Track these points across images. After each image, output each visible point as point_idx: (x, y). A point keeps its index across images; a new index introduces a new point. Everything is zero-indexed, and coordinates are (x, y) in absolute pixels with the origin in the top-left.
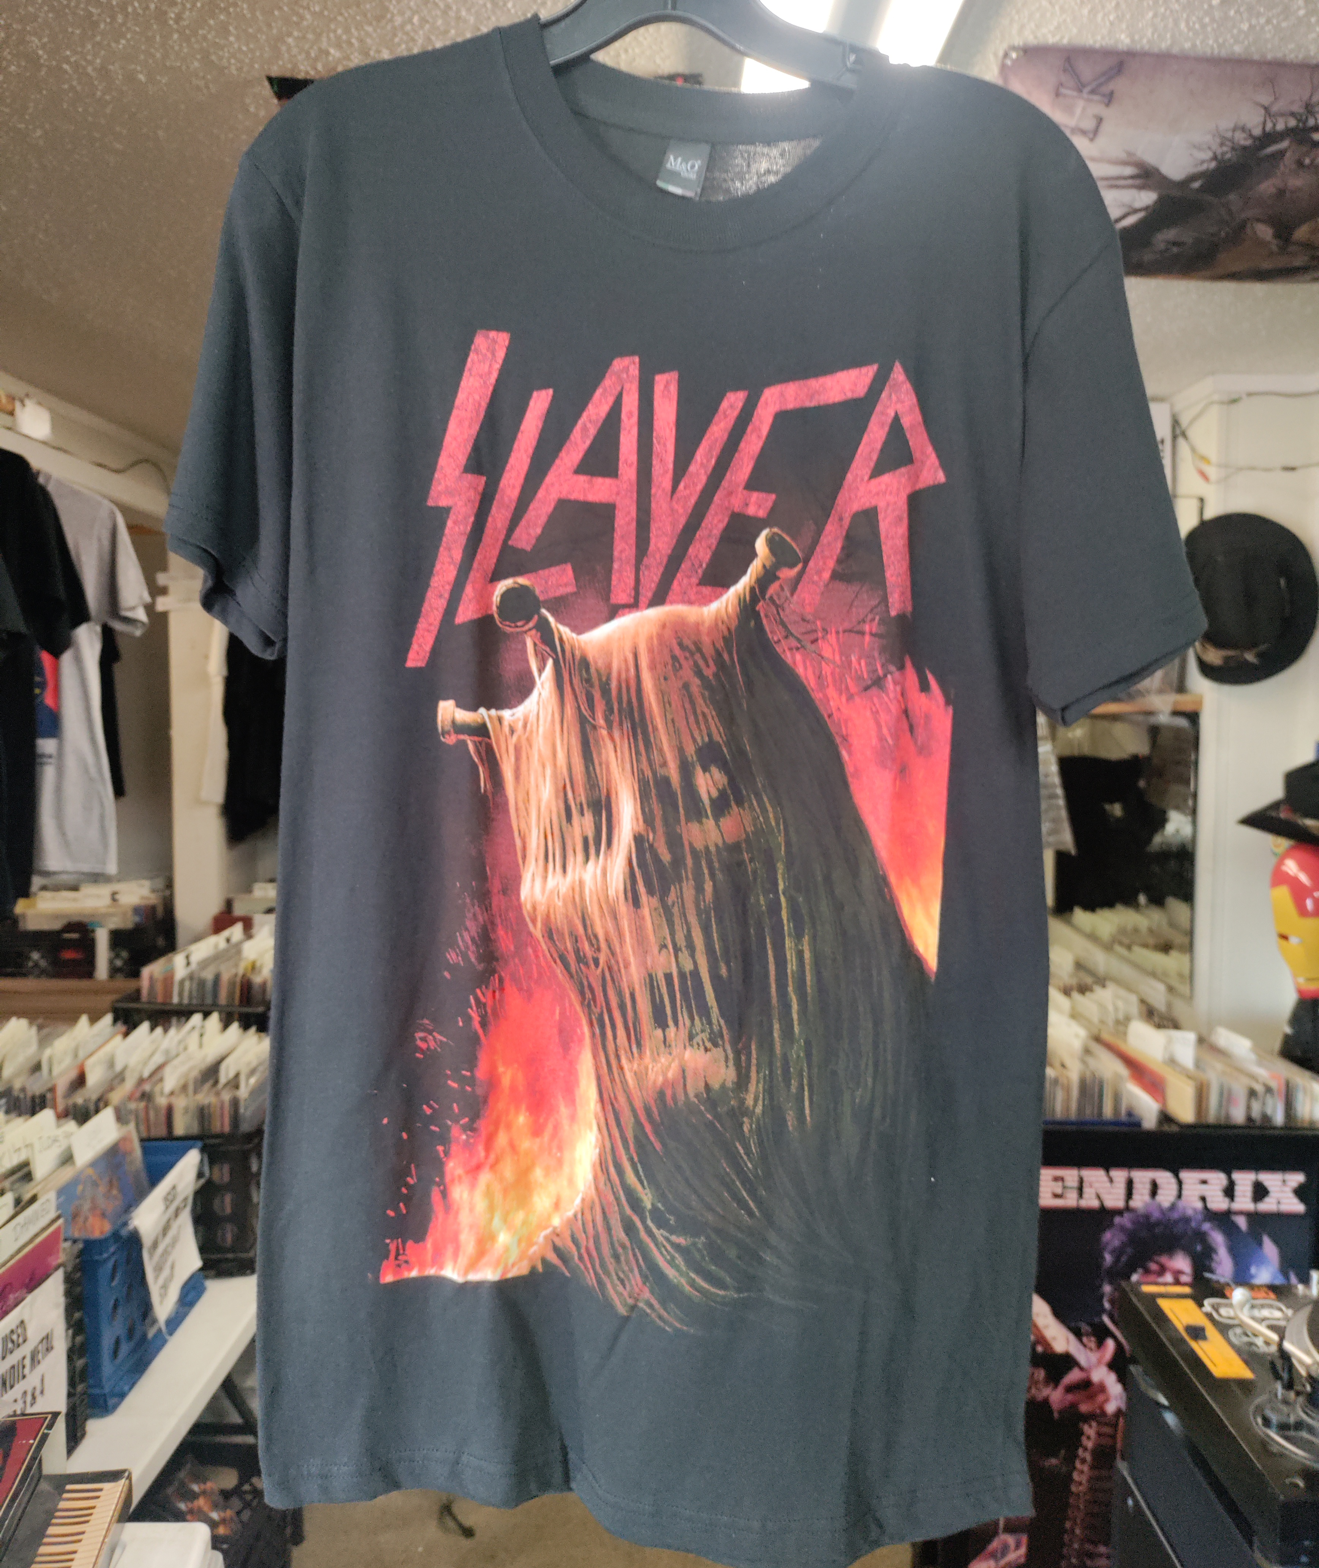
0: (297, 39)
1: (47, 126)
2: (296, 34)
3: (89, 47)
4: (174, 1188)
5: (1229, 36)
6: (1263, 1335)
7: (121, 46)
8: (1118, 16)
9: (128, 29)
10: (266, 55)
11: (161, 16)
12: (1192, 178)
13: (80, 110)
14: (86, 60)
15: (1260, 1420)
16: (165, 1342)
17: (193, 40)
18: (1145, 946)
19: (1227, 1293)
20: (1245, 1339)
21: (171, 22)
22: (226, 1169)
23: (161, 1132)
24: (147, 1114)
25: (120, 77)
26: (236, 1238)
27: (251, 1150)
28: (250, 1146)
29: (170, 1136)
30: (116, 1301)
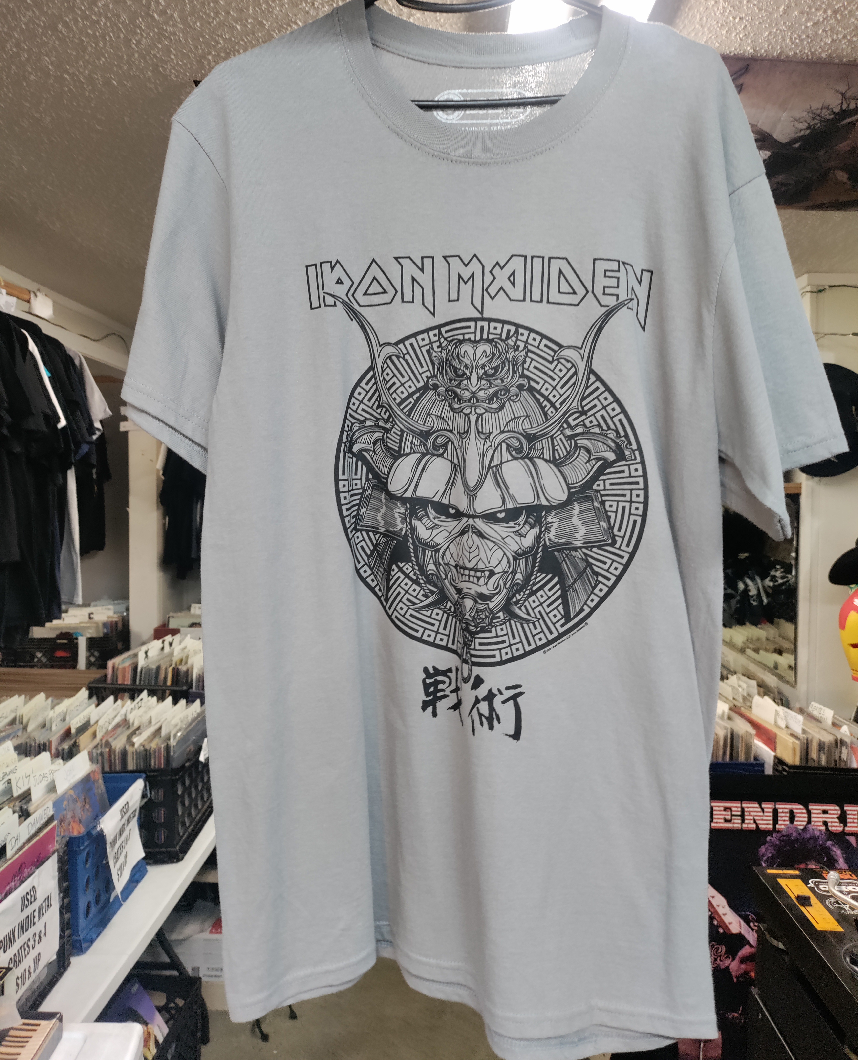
0: (214, 57)
1: (54, 115)
2: (213, 53)
3: (81, 63)
4: (127, 804)
5: (818, 47)
6: (849, 903)
7: (102, 63)
8: (746, 35)
9: (107, 51)
10: (194, 67)
11: (127, 41)
12: (794, 141)
13: (75, 104)
14: (79, 71)
15: (848, 960)
16: (121, 905)
17: (148, 57)
18: (766, 650)
19: (824, 875)
20: (838, 906)
21: (134, 46)
22: (161, 792)
23: (118, 768)
24: (110, 756)
25: (101, 83)
26: (167, 838)
27: (177, 780)
28: (177, 777)
29: (125, 770)
30: (89, 877)
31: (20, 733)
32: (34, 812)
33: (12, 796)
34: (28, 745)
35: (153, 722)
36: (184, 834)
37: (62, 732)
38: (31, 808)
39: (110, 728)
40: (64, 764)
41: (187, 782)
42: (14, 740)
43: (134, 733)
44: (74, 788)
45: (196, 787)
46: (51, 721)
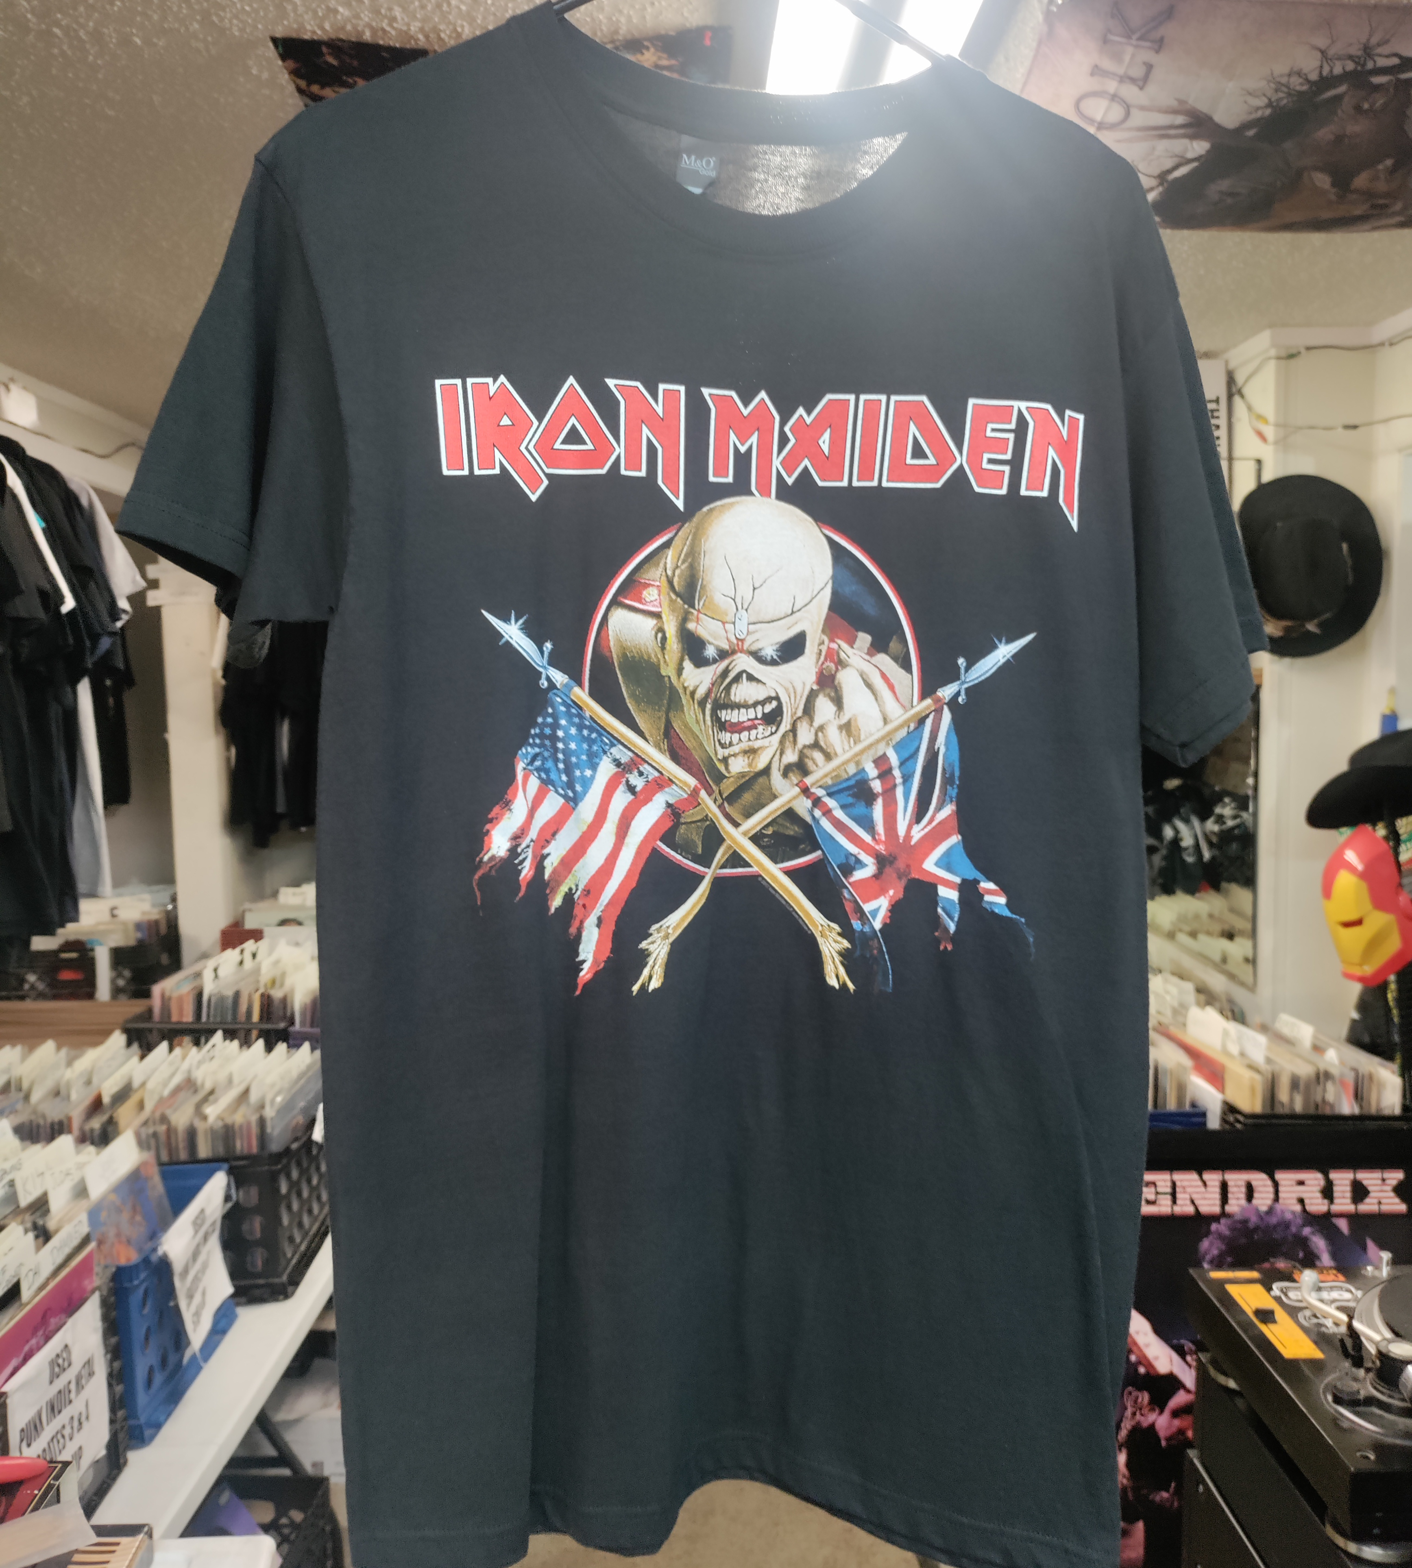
1: (34, 92)
4: (202, 1211)
6: (1333, 1317)
10: (270, 16)
12: (1246, 126)
13: (70, 75)
14: (78, 23)
15: (1330, 1397)
18: (1209, 934)
19: (1295, 1276)
20: (1316, 1321)
22: (254, 1191)
23: (183, 1155)
24: (169, 1137)
25: (114, 40)
26: (266, 1263)
27: (279, 1172)
28: (279, 1166)
29: (194, 1160)
30: (148, 1330)
31: (19, 1106)
32: (57, 1231)
33: (18, 1207)
34: (34, 1124)
35: (236, 1080)
36: (293, 1255)
37: (88, 1101)
38: (51, 1224)
39: (166, 1093)
40: (98, 1154)
41: (295, 1174)
42: (12, 1117)
43: (205, 1100)
44: (117, 1189)
45: (309, 1181)
46: (68, 1085)
